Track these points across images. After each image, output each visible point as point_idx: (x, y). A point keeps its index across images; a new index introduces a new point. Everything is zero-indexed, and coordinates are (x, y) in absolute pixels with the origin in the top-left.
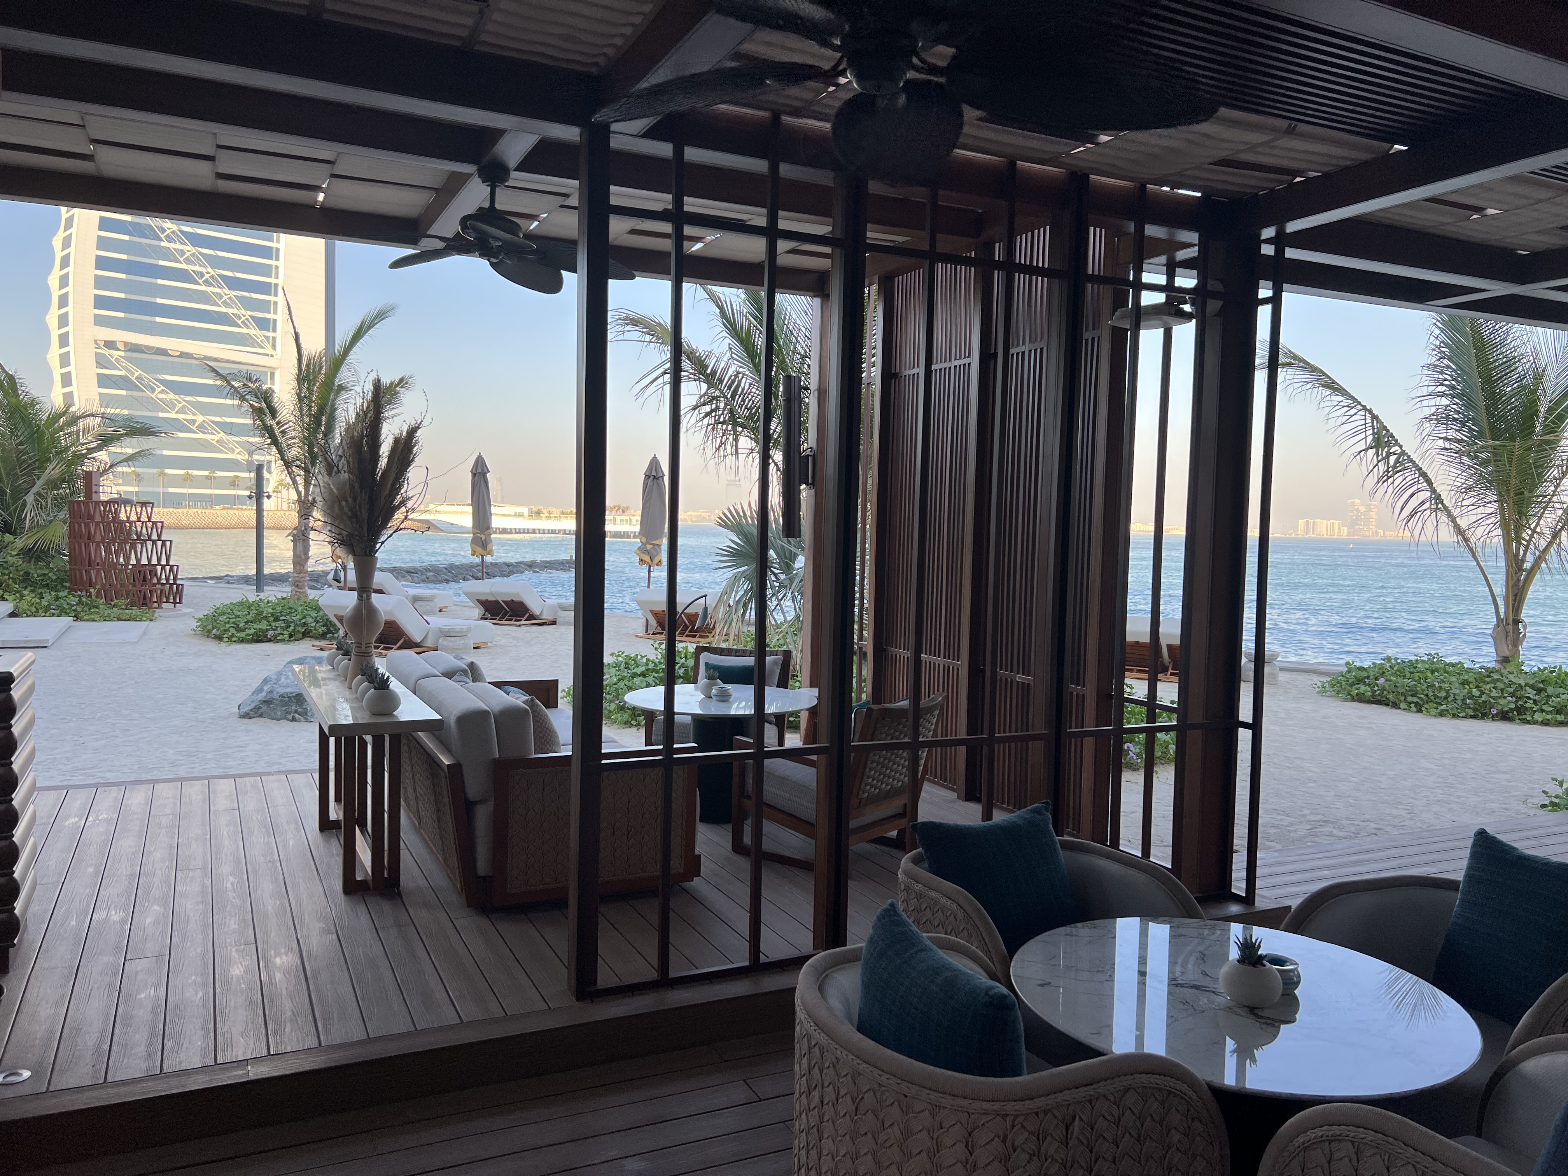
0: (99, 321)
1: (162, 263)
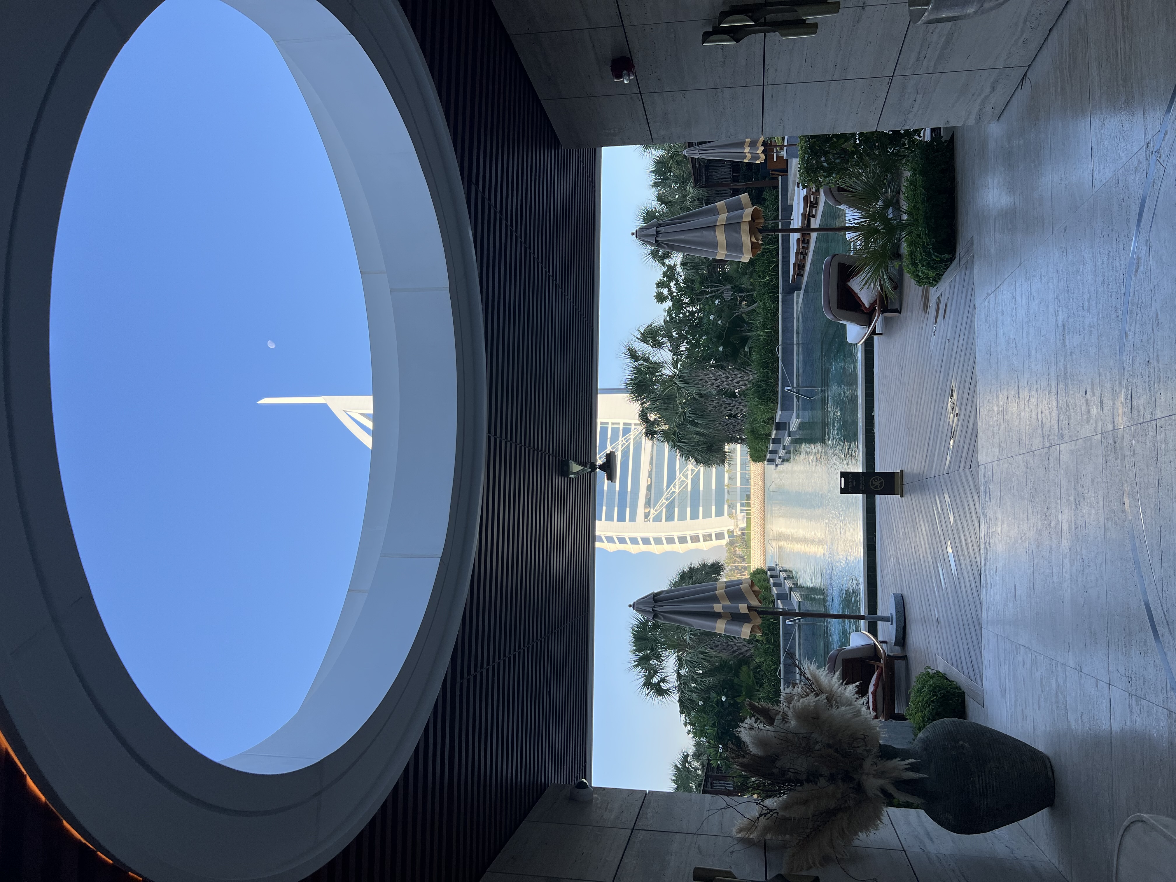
0: (633, 519)
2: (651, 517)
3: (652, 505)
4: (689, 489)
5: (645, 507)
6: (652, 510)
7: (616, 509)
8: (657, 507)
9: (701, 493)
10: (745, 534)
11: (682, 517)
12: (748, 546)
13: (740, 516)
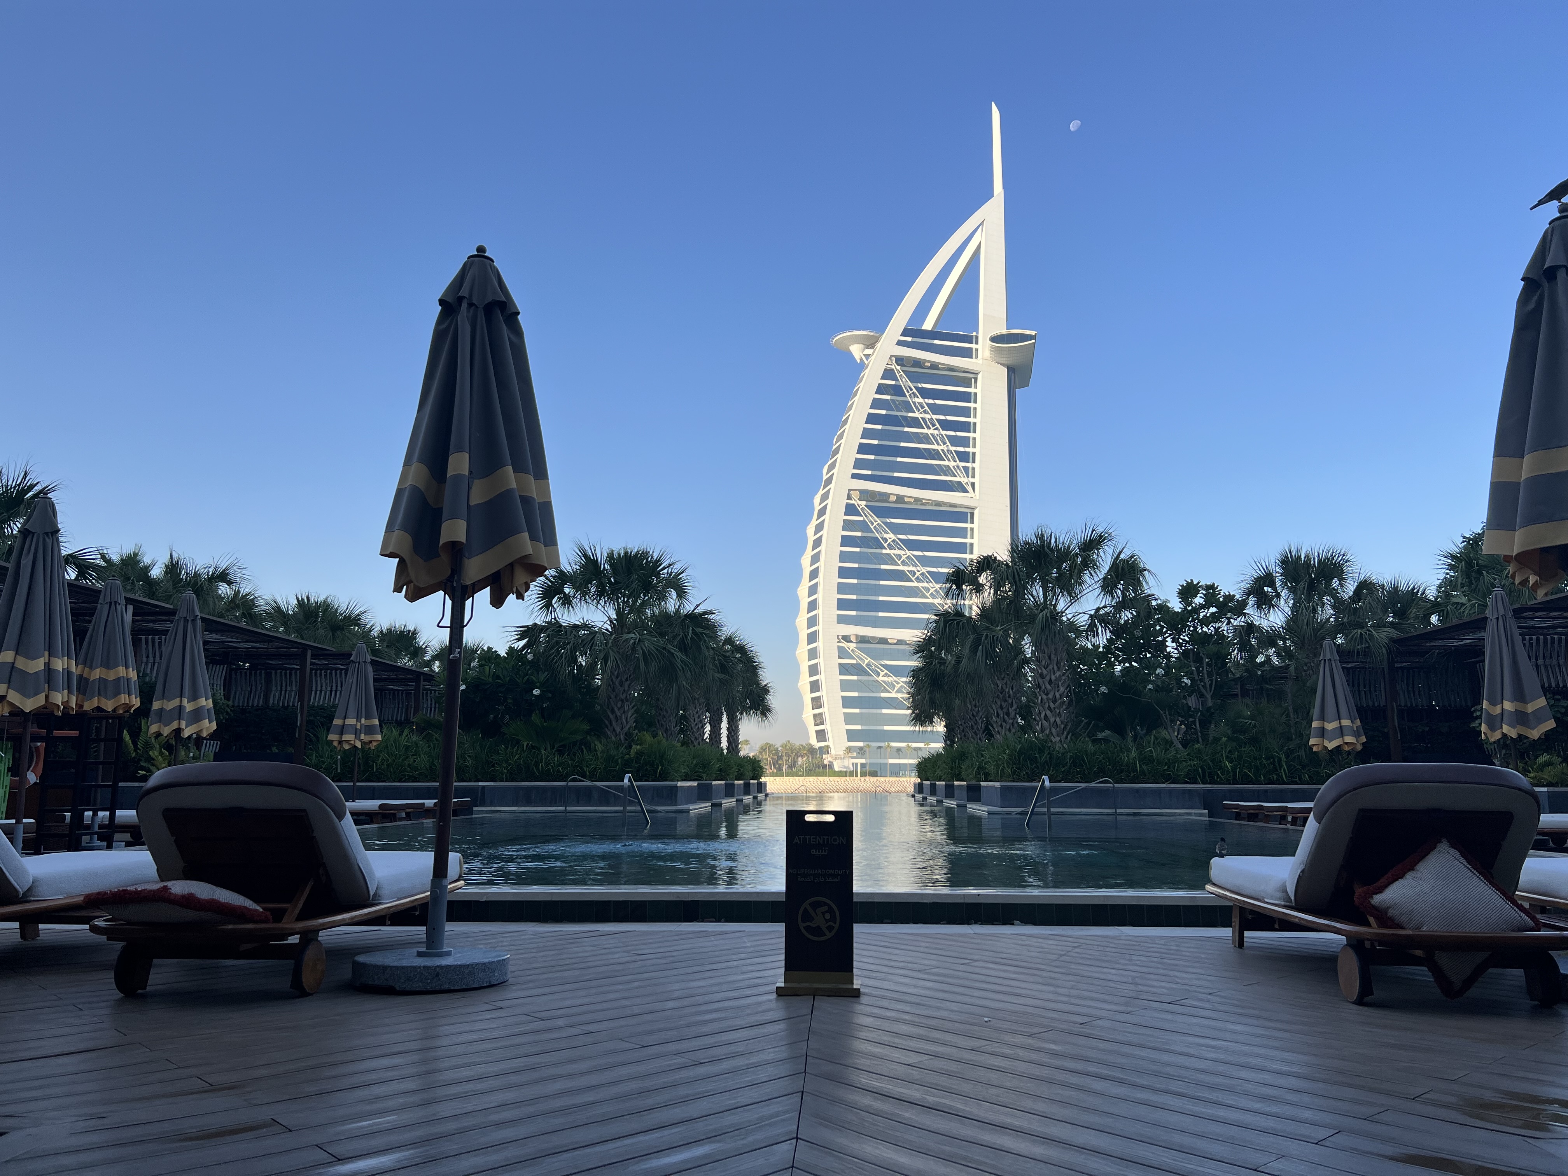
0: (841, 620)
1: (883, 567)
2: (844, 644)
3: (860, 645)
4: (883, 695)
5: (857, 636)
6: (854, 645)
7: (854, 597)
8: (858, 652)
9: (878, 711)
10: (825, 770)
11: (845, 686)
12: (809, 773)
13: (848, 763)
